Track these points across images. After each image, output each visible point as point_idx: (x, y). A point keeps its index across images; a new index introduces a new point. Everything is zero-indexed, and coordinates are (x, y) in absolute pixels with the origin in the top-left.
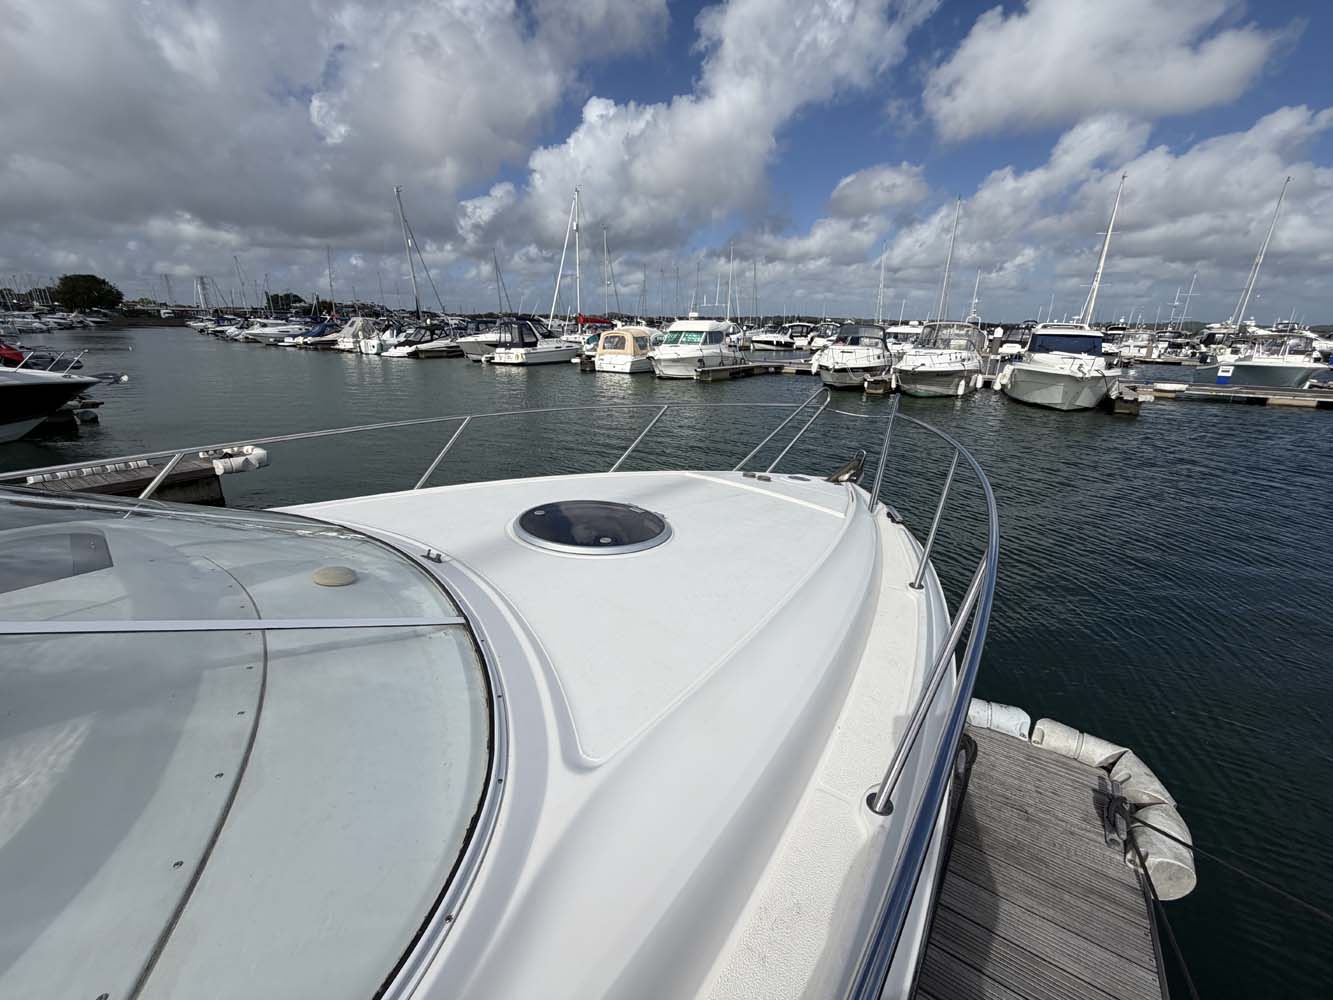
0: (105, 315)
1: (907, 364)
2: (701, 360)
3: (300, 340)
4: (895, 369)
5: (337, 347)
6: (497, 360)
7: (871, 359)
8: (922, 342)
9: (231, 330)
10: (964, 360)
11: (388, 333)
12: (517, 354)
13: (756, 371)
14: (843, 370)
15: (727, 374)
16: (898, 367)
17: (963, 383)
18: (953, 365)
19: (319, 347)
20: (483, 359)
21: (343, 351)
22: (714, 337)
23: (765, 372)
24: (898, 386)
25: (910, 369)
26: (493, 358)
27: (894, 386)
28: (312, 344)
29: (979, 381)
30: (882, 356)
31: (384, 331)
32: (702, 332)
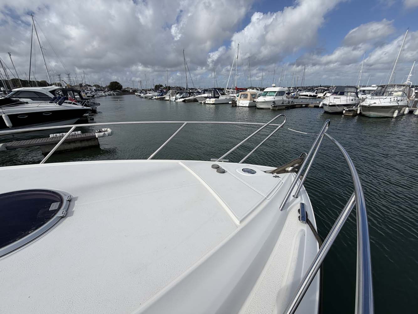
0: (119, 92)
1: (367, 103)
2: (274, 102)
3: (157, 97)
4: (360, 105)
5: (165, 99)
6: (206, 103)
7: (348, 101)
8: (376, 93)
9: (142, 95)
10: (399, 101)
11: (178, 95)
12: (212, 101)
13: (297, 106)
14: (334, 106)
15: (284, 107)
16: (361, 104)
17: (397, 111)
18: (391, 103)
19: (161, 99)
20: (203, 102)
21: (166, 100)
22: (281, 93)
23: (301, 106)
24: (360, 113)
25: (367, 105)
26: (205, 102)
27: (358, 112)
28: (159, 98)
29: (407, 111)
30: (354, 100)
31: (177, 94)
32: (276, 92)
